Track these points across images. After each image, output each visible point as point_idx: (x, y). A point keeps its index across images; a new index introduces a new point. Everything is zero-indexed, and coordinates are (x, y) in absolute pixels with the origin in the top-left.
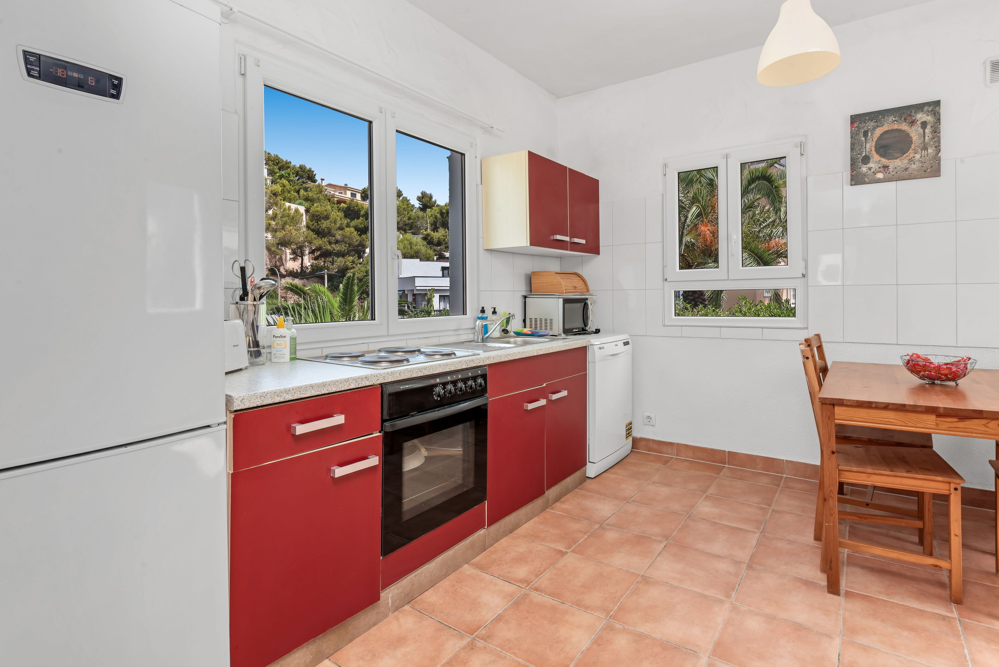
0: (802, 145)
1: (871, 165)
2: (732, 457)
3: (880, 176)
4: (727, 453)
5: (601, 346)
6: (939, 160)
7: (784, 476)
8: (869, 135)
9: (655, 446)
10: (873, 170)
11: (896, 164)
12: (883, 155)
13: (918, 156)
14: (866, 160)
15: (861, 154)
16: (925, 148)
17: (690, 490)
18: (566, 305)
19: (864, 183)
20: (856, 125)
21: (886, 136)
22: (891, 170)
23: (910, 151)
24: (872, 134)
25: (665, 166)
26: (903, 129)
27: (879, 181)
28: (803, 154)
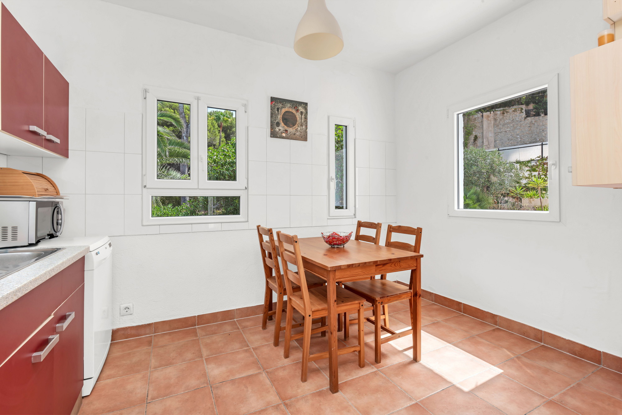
0: (245, 105)
1: (280, 128)
2: (201, 319)
3: (284, 135)
4: (196, 318)
5: (96, 251)
6: (307, 133)
7: (235, 320)
8: (280, 111)
9: (133, 332)
10: (281, 131)
11: (291, 130)
12: (286, 124)
13: (299, 129)
14: (278, 124)
15: (276, 120)
16: (302, 125)
17: (190, 360)
18: (39, 209)
19: (277, 137)
20: (274, 103)
21: (287, 114)
22: (289, 133)
23: (296, 125)
24: (281, 110)
25: (146, 91)
26: (294, 112)
27: (283, 138)
28: (246, 112)
